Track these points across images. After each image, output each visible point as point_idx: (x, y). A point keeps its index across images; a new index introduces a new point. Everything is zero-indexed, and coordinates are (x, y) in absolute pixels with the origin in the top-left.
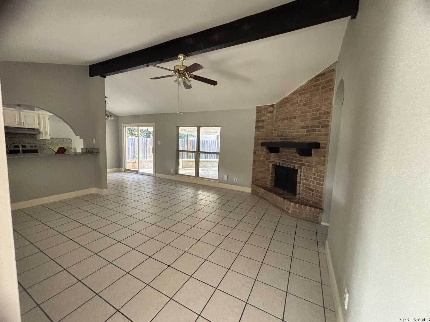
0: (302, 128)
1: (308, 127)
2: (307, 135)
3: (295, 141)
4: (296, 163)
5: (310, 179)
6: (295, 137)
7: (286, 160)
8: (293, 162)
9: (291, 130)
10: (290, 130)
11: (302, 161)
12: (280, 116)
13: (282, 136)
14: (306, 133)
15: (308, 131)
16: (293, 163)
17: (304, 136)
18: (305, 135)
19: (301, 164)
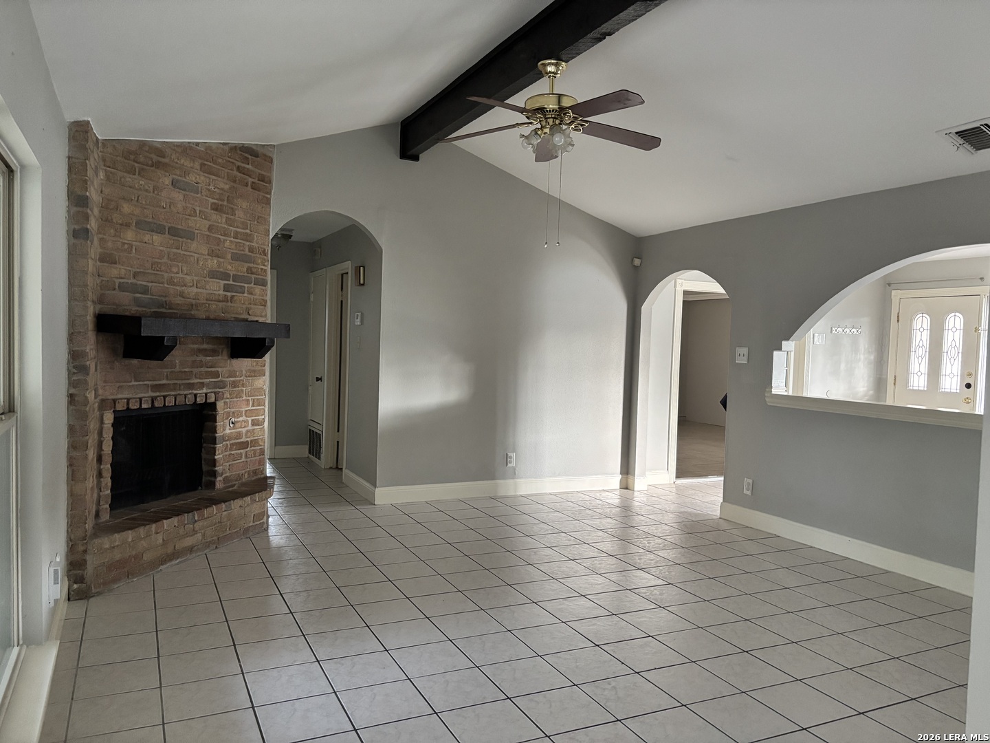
0: (214, 275)
1: (225, 276)
2: (226, 300)
3: (196, 312)
4: (202, 385)
5: (239, 420)
6: (194, 302)
7: (164, 382)
8: (193, 384)
9: (180, 275)
10: (177, 273)
11: (217, 375)
12: (126, 208)
13: (146, 290)
14: (221, 292)
15: (227, 288)
16: (191, 386)
17: (220, 301)
18: (221, 298)
19: (216, 385)
